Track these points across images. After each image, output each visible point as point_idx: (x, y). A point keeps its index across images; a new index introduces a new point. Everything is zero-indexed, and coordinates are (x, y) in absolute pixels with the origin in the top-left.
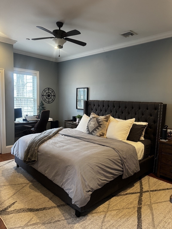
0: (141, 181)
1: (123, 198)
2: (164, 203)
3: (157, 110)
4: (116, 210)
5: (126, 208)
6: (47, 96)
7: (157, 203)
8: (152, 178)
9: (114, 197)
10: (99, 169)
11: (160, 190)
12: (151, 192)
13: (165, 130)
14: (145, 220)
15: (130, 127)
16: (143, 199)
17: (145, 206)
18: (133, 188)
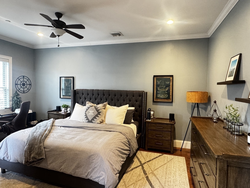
0: (137, 156)
1: (132, 173)
2: (160, 168)
3: (141, 97)
4: (132, 184)
5: (139, 181)
6: (21, 85)
7: (156, 170)
8: (143, 151)
9: (125, 175)
10: (118, 152)
11: (152, 160)
12: (148, 163)
13: (149, 112)
14: (155, 185)
15: (125, 112)
16: (146, 170)
17: (150, 174)
18: (134, 163)
